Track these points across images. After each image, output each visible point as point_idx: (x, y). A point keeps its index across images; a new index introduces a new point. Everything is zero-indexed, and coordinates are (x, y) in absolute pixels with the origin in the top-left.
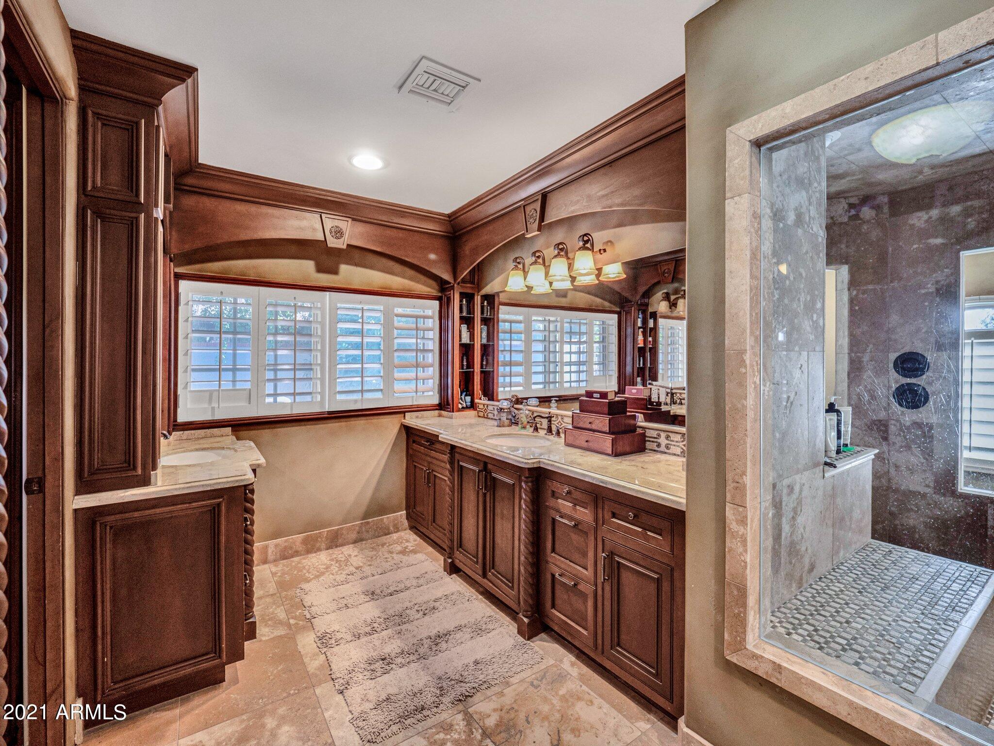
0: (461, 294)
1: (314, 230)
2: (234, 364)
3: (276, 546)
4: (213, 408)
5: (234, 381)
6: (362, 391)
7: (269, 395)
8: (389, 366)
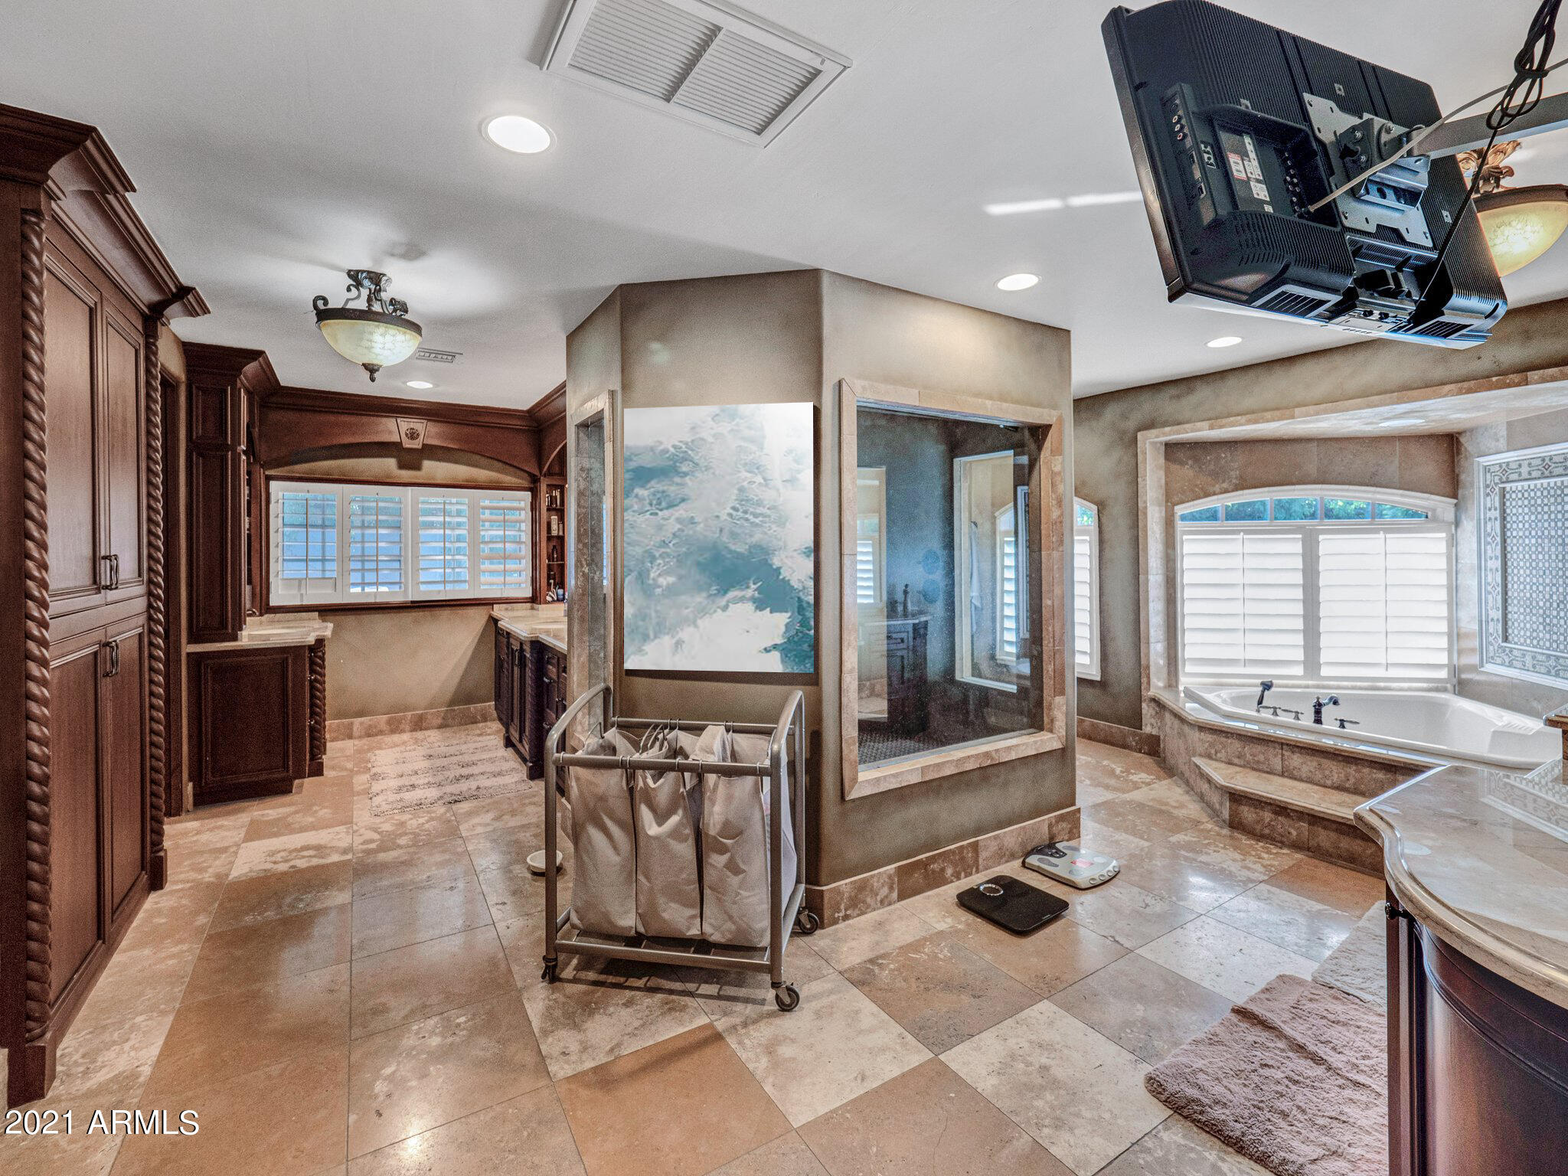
0: (548, 485)
1: (390, 432)
2: (324, 556)
3: (361, 724)
4: (302, 595)
5: (324, 571)
6: (444, 582)
7: (355, 585)
8: (475, 557)
